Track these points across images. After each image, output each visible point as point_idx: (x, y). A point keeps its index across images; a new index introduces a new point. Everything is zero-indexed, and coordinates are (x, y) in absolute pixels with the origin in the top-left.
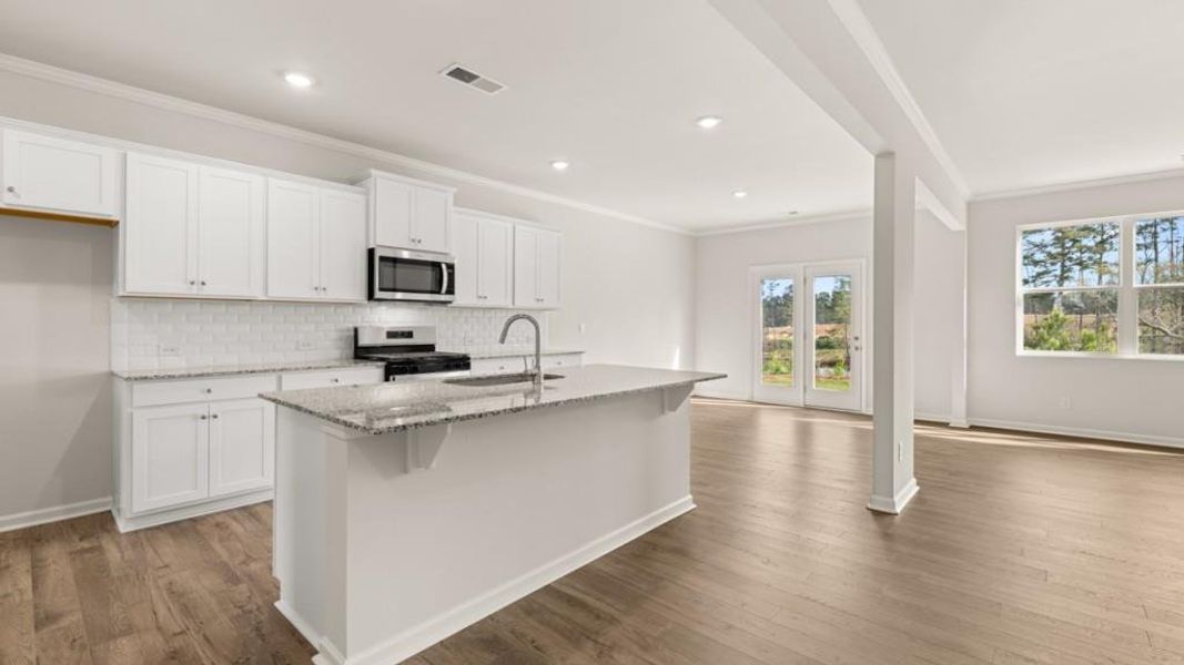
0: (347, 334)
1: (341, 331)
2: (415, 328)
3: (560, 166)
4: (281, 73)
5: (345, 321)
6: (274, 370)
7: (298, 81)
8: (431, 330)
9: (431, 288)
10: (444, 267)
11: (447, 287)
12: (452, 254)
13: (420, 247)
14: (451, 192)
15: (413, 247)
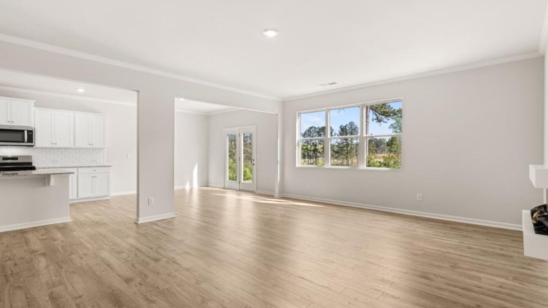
2: (19, 156)
8: (30, 157)
9: (21, 140)
10: (26, 132)
11: (28, 140)
12: (33, 126)
13: (13, 124)
14: (33, 102)
15: (9, 124)
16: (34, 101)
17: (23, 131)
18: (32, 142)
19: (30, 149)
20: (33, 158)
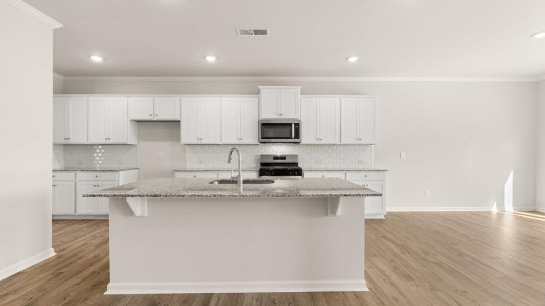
0: (257, 157)
1: (256, 156)
2: (287, 155)
3: (353, 59)
4: (204, 57)
5: (258, 152)
6: (215, 171)
7: (211, 59)
8: (296, 156)
9: (288, 136)
10: (293, 126)
11: (295, 135)
12: (299, 119)
13: (282, 117)
14: (299, 88)
15: (278, 117)
16: (301, 87)
17: (290, 125)
18: (299, 138)
19: (297, 146)
20: (299, 157)
